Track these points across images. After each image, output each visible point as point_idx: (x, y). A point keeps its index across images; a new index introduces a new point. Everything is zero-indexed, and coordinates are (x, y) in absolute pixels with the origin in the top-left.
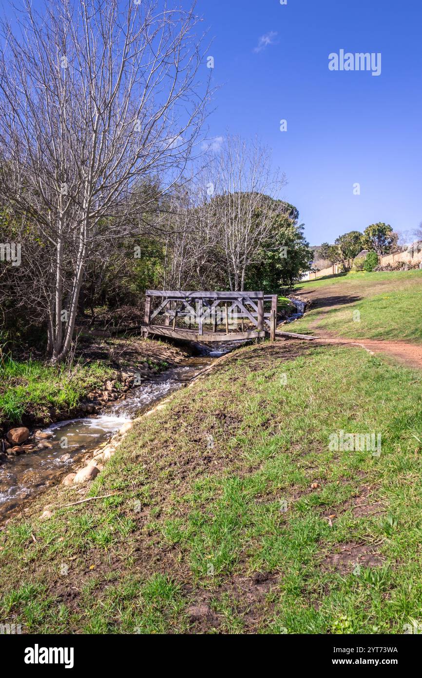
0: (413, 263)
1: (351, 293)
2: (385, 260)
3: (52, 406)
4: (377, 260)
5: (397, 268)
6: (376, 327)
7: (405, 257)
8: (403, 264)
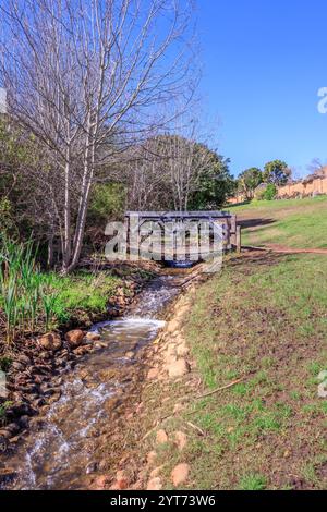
0: (307, 192)
1: (264, 217)
2: (282, 191)
3: (89, 310)
4: (275, 191)
5: (293, 197)
6: (319, 239)
7: (299, 187)
8: (298, 193)
